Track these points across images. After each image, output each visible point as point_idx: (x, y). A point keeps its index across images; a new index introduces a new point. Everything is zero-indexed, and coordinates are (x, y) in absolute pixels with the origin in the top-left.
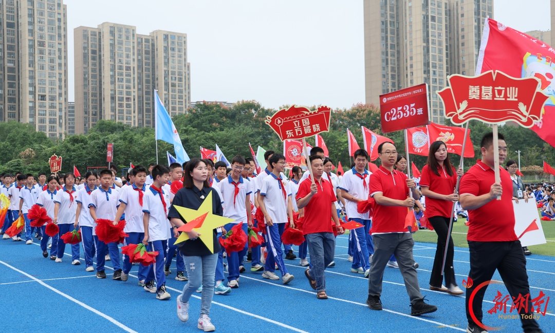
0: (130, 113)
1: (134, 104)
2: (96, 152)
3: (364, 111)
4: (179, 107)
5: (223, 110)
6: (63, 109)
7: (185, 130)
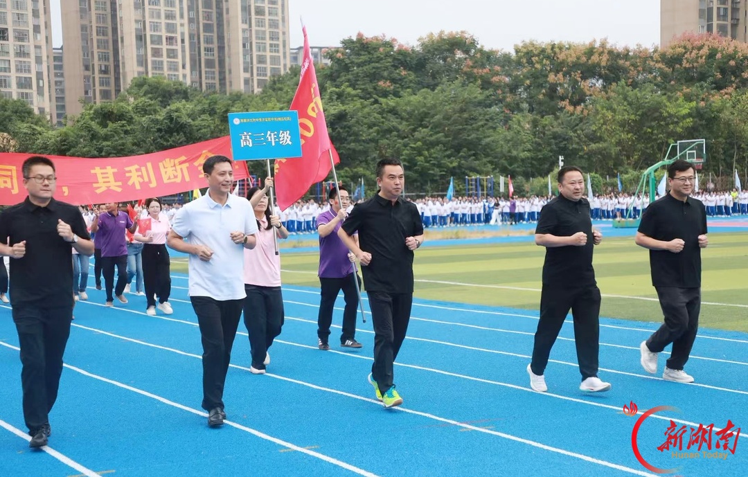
0: (176, 70)
1: (183, 51)
2: (154, 140)
3: (700, 48)
4: (272, 57)
5: (400, 52)
6: (44, 58)
7: (337, 94)
